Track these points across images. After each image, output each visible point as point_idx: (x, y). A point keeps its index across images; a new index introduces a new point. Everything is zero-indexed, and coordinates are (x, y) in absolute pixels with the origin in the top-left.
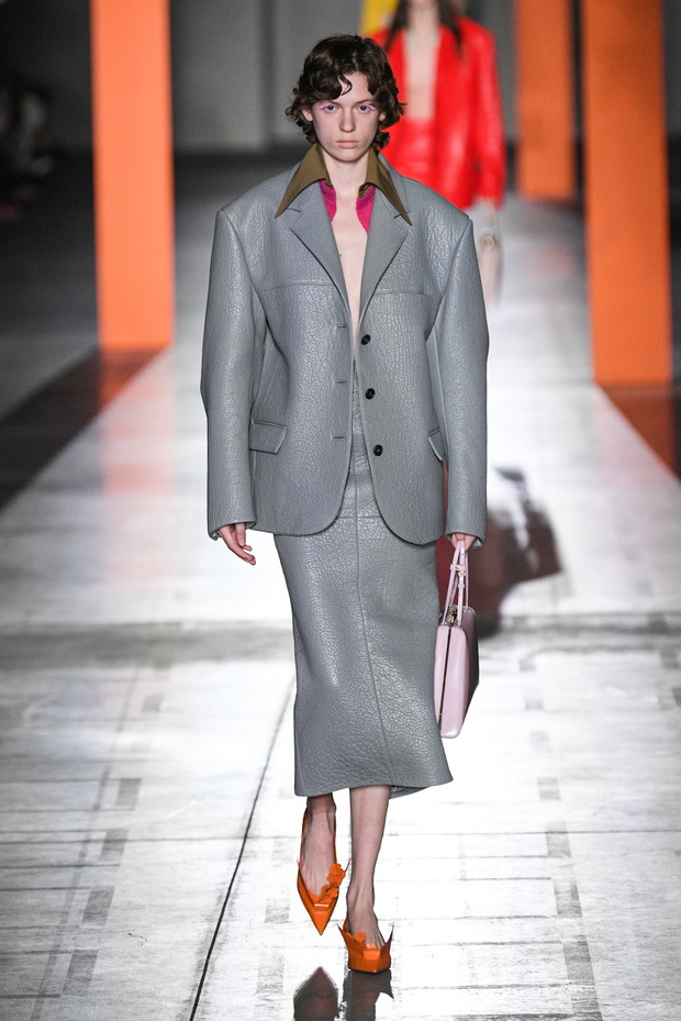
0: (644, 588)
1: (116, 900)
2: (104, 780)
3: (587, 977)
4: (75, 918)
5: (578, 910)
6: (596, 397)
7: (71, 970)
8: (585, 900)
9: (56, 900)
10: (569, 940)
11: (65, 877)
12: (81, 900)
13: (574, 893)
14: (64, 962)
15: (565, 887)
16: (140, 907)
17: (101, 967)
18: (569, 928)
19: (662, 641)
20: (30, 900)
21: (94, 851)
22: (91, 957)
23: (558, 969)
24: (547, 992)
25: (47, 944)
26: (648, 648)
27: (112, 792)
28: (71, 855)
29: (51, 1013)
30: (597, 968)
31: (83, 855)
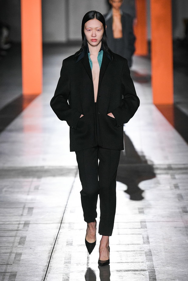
0: (166, 158)
1: (27, 239)
2: (24, 208)
3: (151, 260)
4: (16, 244)
5: (149, 242)
6: (154, 108)
7: (15, 258)
8: (150, 240)
9: (11, 239)
10: (146, 250)
11: (14, 233)
12: (18, 239)
13: (148, 238)
14: (13, 256)
15: (145, 236)
16: (33, 241)
17: (24, 257)
18: (146, 247)
19: (171, 172)
20: (4, 239)
21: (21, 226)
22: (20, 254)
23: (144, 258)
24: (141, 264)
25: (9, 251)
26: (167, 174)
27: (26, 211)
28: (15, 227)
29: (10, 269)
30: (154, 258)
31: (18, 227)
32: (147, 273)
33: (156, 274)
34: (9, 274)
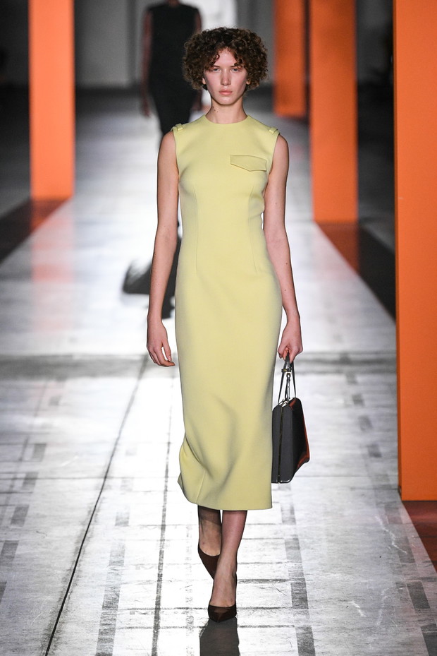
0: (338, 338)
1: (30, 512)
2: (26, 444)
3: (298, 558)
4: (6, 522)
5: (293, 521)
6: (314, 230)
8: (297, 515)
10: (289, 537)
11: (1, 499)
12: (10, 512)
13: (292, 511)
15: (287, 507)
16: (44, 517)
17: (20, 550)
18: (288, 531)
19: (347, 368)
21: (19, 484)
22: (15, 544)
23: (282, 553)
24: (275, 567)
26: (339, 372)
27: (30, 451)
28: (5, 486)
30: (303, 553)
31: (12, 486)
32: (288, 587)
33: (308, 588)
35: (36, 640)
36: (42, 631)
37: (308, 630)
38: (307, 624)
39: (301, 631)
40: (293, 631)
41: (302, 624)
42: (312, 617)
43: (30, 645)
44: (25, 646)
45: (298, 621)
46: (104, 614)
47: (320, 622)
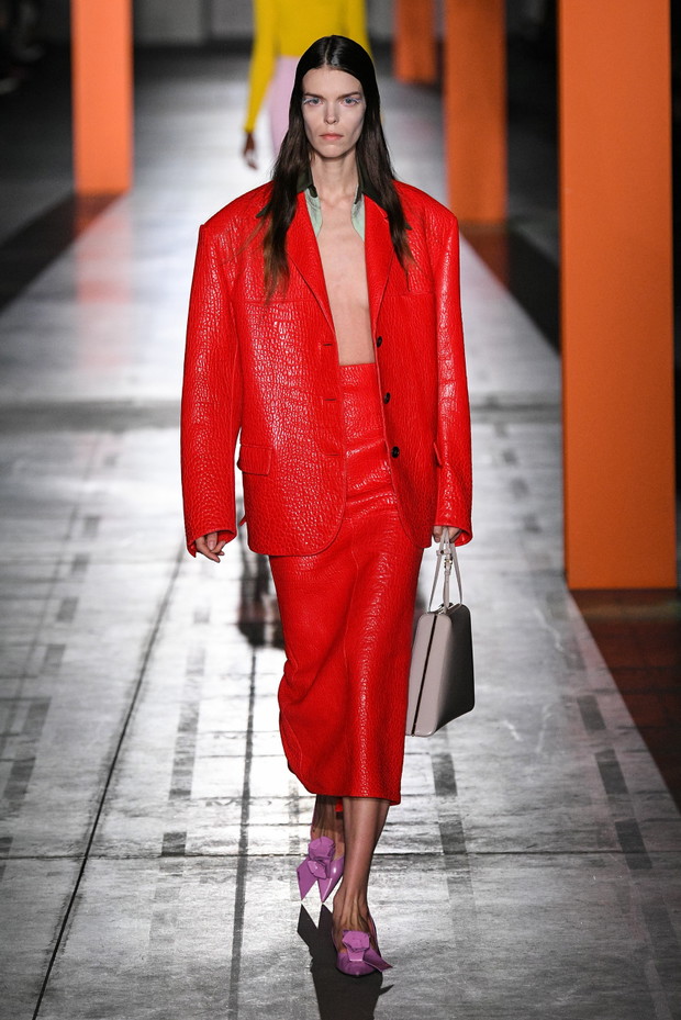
1: (82, 606)
2: (74, 517)
4: (50, 620)
7: (46, 658)
9: (36, 606)
11: (43, 589)
12: (55, 606)
14: (41, 652)
16: (99, 612)
17: (69, 656)
19: (495, 416)
20: (16, 605)
21: (65, 570)
22: (60, 649)
25: (29, 638)
26: (484, 421)
27: (79, 526)
28: (48, 572)
29: (31, 689)
31: (56, 572)
34: (26, 704)
35: (92, 772)
36: (99, 761)
37: (447, 758)
38: (446, 751)
39: (438, 760)
40: (428, 760)
41: (439, 750)
42: (452, 742)
43: (83, 779)
44: (77, 780)
45: (433, 746)
46: (180, 738)
47: (462, 748)
